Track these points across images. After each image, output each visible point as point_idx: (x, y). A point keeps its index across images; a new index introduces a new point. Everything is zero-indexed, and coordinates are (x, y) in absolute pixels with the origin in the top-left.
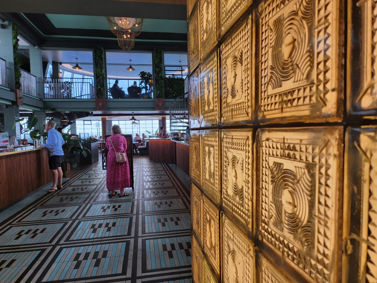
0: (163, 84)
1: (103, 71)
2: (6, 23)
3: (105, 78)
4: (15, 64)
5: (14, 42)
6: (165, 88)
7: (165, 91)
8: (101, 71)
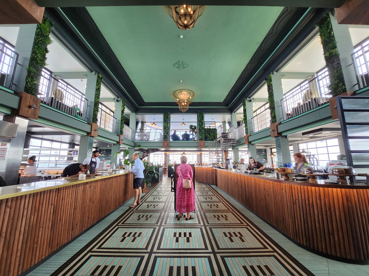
0: (203, 132)
1: (169, 125)
2: (119, 99)
3: (169, 129)
4: (122, 121)
5: (122, 109)
6: (205, 134)
7: (205, 136)
8: (167, 125)
